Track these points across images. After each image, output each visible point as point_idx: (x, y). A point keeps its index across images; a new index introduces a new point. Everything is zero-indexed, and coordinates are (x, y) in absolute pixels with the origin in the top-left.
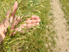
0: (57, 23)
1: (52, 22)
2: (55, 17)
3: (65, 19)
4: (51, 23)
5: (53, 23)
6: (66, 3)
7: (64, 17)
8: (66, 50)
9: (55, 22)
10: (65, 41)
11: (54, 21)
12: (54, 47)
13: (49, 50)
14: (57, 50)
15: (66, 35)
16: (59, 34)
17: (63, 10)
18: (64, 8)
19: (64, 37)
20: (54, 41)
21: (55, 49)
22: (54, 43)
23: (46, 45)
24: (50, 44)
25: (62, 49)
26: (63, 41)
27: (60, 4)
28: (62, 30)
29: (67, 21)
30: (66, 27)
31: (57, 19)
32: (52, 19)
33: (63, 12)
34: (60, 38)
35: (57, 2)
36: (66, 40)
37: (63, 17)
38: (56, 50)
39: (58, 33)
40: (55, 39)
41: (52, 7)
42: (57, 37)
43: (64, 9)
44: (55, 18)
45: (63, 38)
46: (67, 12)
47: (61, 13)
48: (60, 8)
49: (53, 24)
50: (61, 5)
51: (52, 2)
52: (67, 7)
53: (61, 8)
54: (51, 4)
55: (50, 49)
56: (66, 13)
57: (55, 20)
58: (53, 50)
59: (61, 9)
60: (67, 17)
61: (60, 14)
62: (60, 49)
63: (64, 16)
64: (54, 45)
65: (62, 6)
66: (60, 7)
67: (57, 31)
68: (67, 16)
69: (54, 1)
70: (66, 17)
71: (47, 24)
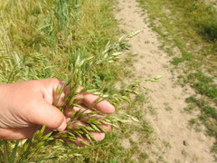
0: (144, 68)
1: (130, 69)
2: (134, 53)
3: (165, 55)
4: (126, 74)
5: (133, 72)
6: (160, 9)
7: (161, 48)
8: (184, 143)
9: (138, 66)
10: (176, 117)
11: (135, 64)
12: (149, 143)
13: (134, 158)
14: (159, 149)
15: (175, 98)
16: (157, 100)
17: (154, 30)
18: (155, 22)
19: (170, 105)
20: (144, 127)
21: (154, 147)
22: (145, 130)
23: (126, 144)
24: (135, 137)
25: (171, 144)
26: (171, 118)
27: (143, 14)
28: (163, 87)
29: (171, 58)
30: (170, 75)
31: (142, 57)
32: (127, 61)
33: (155, 34)
34: (159, 111)
35: (134, 9)
36: (179, 112)
37: (156, 49)
38: (156, 150)
39: (153, 97)
40: (148, 117)
41: (121, 27)
42: (152, 111)
43: (157, 26)
44: (136, 55)
45: (168, 109)
46: (166, 33)
47: (151, 40)
48: (146, 26)
49: (133, 76)
50: (146, 15)
51: (119, 10)
52: (164, 19)
53: (148, 24)
54: (117, 17)
55: (138, 151)
56: (165, 36)
57: (136, 61)
58: (147, 152)
59: (149, 27)
60: (168, 47)
61: (148, 42)
62: (167, 145)
63: (161, 44)
64: (147, 137)
65: (150, 17)
66: (146, 23)
67: (150, 94)
68: (169, 44)
69: (126, 8)
70: (165, 47)
71: (116, 79)
